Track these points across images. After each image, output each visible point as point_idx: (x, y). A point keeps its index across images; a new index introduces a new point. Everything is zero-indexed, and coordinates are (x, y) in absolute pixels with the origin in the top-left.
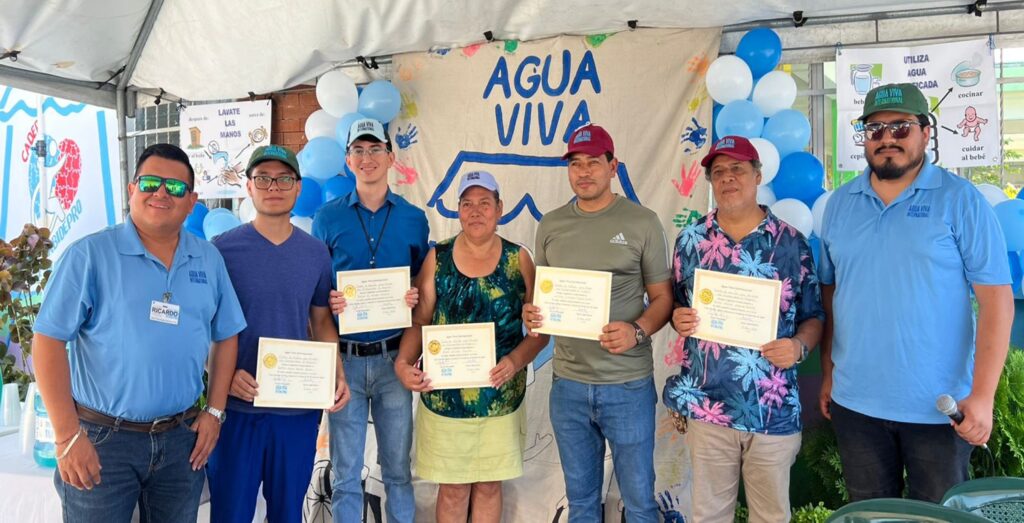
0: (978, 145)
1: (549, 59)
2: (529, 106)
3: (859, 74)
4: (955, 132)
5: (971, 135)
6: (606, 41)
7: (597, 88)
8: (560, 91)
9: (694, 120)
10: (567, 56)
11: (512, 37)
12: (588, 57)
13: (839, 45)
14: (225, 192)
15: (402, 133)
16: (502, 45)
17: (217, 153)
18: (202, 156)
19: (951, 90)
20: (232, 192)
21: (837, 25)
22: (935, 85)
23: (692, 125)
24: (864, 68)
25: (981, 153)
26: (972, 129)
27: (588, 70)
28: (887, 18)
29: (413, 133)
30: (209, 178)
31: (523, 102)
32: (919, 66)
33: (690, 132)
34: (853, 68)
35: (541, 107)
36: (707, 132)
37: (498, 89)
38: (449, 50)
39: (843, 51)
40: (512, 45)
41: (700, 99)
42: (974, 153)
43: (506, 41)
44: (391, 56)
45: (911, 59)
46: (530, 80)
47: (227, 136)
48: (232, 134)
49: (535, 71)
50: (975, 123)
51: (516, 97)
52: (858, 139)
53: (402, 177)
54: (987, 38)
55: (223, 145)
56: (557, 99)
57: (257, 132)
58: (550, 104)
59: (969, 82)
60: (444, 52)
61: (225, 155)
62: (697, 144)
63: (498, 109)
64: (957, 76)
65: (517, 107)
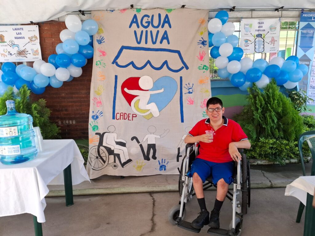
0: (274, 47)
1: (153, 16)
2: (147, 31)
3: (246, 26)
4: (269, 44)
5: (273, 44)
6: (172, 11)
7: (170, 27)
8: (158, 27)
9: (202, 38)
10: (160, 15)
11: (139, 7)
12: (167, 16)
13: (242, 18)
14: (20, 59)
15: (98, 39)
16: (135, 10)
17: (13, 45)
18: (6, 46)
19: (268, 32)
20: (23, 59)
21: (241, 12)
22: (264, 30)
23: (202, 39)
24: (247, 25)
25: (274, 49)
26: (273, 43)
27: (167, 20)
28: (255, 11)
29: (103, 39)
30: (11, 54)
31: (144, 30)
32: (261, 25)
33: (201, 42)
34: (245, 25)
35: (151, 32)
36: (207, 42)
37: (134, 25)
38: (114, 10)
39: (243, 19)
40: (139, 10)
41: (204, 32)
42: (273, 49)
43: (137, 9)
44: (91, 11)
45: (259, 23)
46: (146, 22)
47: (18, 38)
48: (20, 38)
49: (148, 20)
50: (274, 41)
51: (141, 28)
52: (245, 45)
53: (101, 54)
54: (278, 19)
55: (16, 42)
56: (157, 29)
57: (32, 37)
58: (155, 31)
59: (273, 30)
60: (112, 11)
61: (18, 46)
62: (204, 45)
63: (135, 32)
64: (270, 28)
65: (142, 32)
